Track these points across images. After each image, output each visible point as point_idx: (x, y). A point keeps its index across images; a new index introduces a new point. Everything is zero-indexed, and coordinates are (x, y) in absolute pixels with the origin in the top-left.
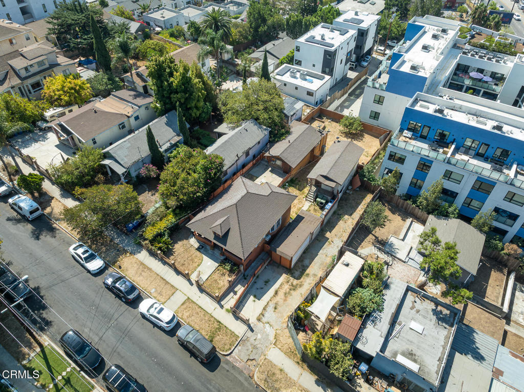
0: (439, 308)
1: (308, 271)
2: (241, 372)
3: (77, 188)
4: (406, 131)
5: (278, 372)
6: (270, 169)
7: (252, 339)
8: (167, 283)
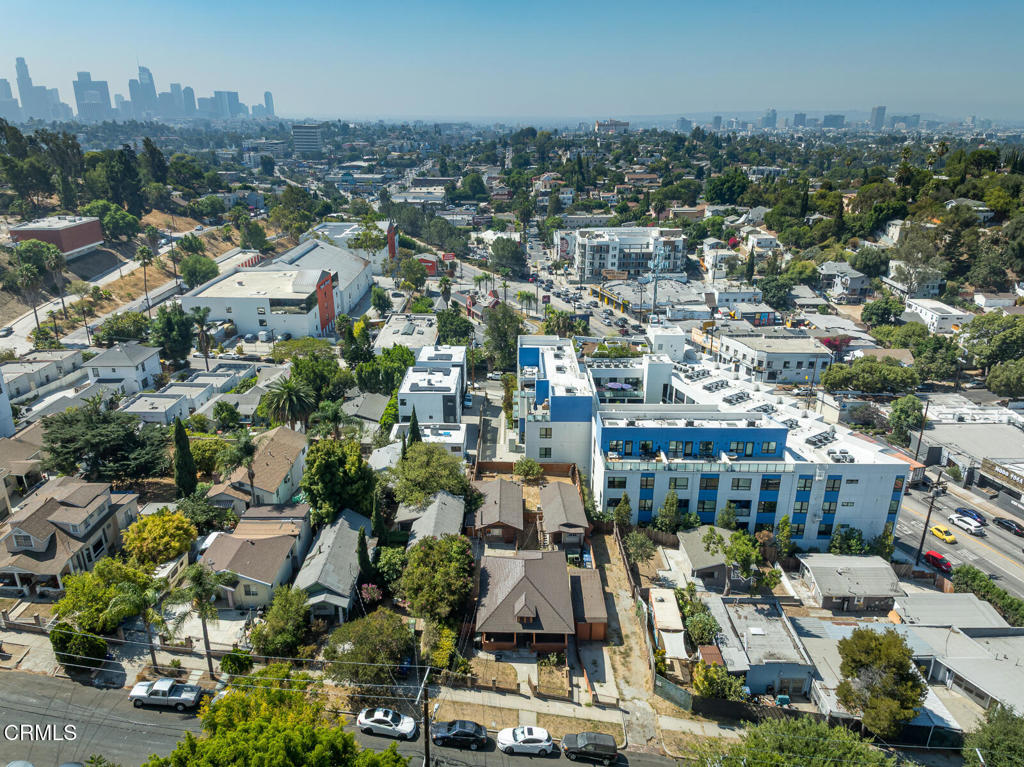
0: (759, 606)
1: (624, 633)
2: (651, 756)
3: (300, 649)
4: (610, 453)
5: (682, 736)
6: (486, 546)
7: (634, 720)
8: (501, 709)
